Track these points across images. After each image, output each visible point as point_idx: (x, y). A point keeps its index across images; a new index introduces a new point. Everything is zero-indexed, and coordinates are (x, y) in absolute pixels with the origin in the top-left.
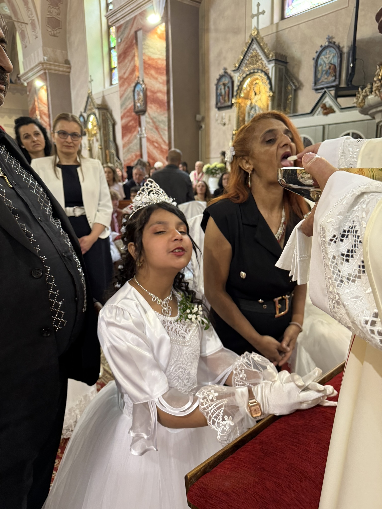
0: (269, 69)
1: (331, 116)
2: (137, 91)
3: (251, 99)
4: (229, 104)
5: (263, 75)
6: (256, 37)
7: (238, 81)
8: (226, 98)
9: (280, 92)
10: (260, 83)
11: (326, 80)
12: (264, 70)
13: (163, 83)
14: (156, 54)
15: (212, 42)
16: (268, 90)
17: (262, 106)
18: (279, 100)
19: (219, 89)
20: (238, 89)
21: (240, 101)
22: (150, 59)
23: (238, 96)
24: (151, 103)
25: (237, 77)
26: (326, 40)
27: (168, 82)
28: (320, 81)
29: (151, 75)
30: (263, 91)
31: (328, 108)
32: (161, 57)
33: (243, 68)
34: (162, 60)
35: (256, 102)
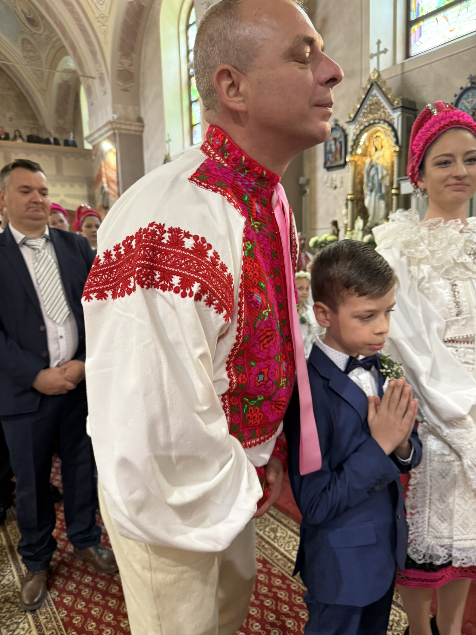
0: (394, 119)
3: (371, 156)
4: (342, 162)
5: (386, 126)
6: (376, 80)
7: (354, 134)
8: (338, 156)
10: (382, 136)
12: (387, 120)
16: (393, 144)
17: (385, 164)
19: (328, 145)
20: (354, 144)
21: (356, 158)
23: (354, 153)
25: (352, 130)
26: (468, 81)
30: (386, 146)
33: (360, 119)
35: (378, 159)
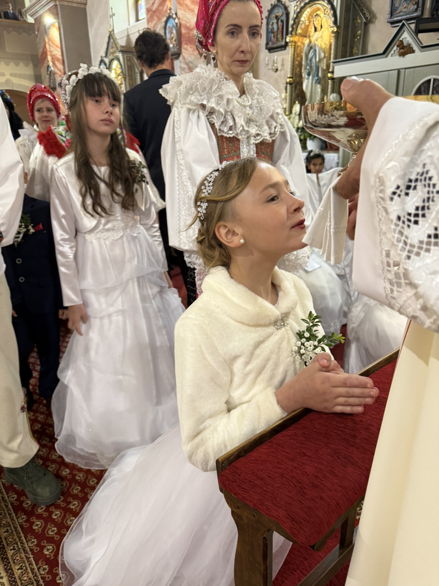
1: (409, 56)
2: (169, 27)
3: (309, 37)
4: (283, 43)
5: (326, 3)
7: (295, 11)
8: (279, 36)
9: (346, 26)
10: (322, 15)
11: (406, 10)
17: (323, 46)
18: (345, 37)
20: (295, 23)
21: (296, 39)
23: (293, 33)
24: (186, 44)
25: (293, 8)
28: (398, 11)
30: (325, 26)
31: (406, 47)
35: (317, 40)
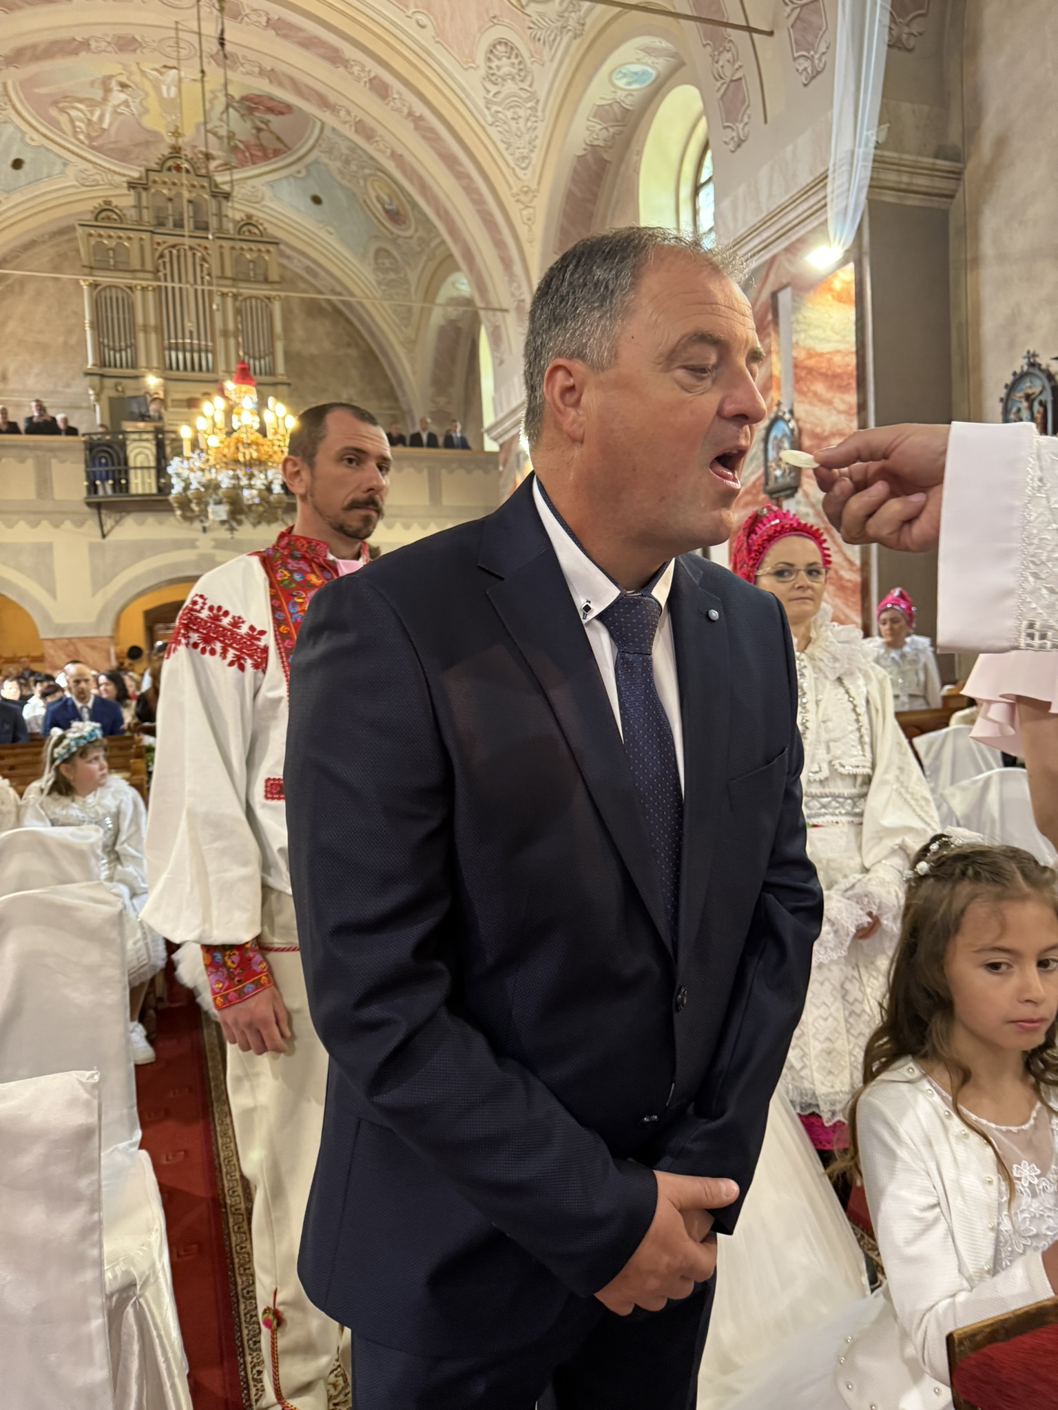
2: (775, 438)
13: (847, 413)
14: (829, 341)
15: (987, 292)
22: (811, 354)
27: (862, 407)
29: (815, 394)
32: (842, 347)
34: (847, 354)
